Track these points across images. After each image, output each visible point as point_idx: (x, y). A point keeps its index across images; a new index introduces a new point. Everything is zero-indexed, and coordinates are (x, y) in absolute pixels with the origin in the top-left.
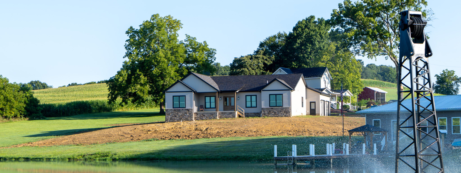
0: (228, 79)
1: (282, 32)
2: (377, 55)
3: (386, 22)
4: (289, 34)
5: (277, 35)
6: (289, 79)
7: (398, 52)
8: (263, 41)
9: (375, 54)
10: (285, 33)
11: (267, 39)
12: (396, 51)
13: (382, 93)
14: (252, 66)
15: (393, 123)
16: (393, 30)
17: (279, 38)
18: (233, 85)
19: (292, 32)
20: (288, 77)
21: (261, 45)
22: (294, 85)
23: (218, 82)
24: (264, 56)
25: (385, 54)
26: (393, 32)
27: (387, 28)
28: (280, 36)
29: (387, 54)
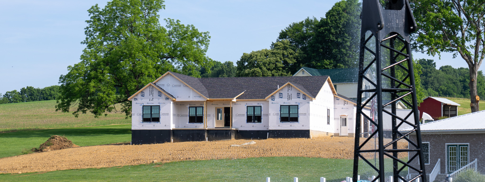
0: (222, 82)
1: (311, 18)
2: (442, 50)
3: (457, 4)
4: (321, 20)
5: (304, 21)
6: (310, 83)
7: (473, 46)
8: (286, 29)
9: (439, 50)
10: (315, 19)
11: (290, 26)
12: (470, 46)
13: (452, 106)
14: (266, 65)
15: (448, 147)
16: (465, 15)
17: (307, 26)
18: (229, 90)
19: (325, 17)
20: (307, 80)
21: (283, 35)
22: (316, 91)
23: (208, 86)
24: (285, 51)
25: (453, 51)
26: (465, 18)
27: (457, 12)
28: (308, 23)
29: (456, 50)
